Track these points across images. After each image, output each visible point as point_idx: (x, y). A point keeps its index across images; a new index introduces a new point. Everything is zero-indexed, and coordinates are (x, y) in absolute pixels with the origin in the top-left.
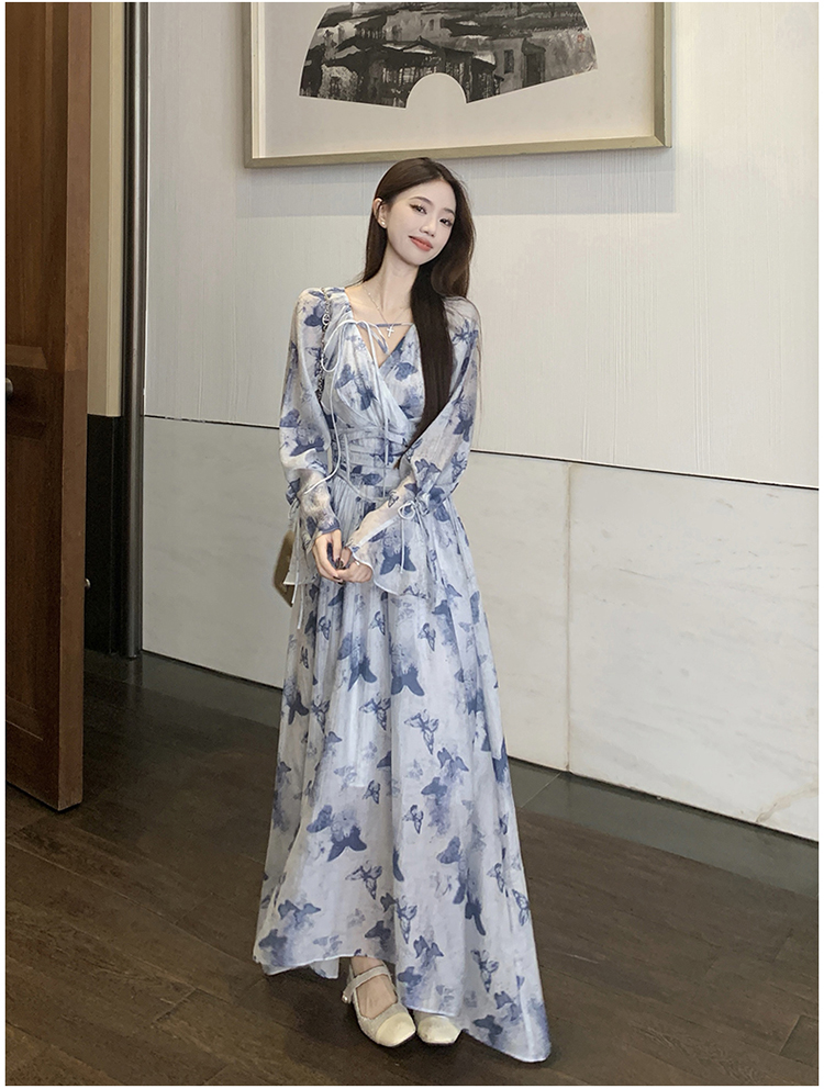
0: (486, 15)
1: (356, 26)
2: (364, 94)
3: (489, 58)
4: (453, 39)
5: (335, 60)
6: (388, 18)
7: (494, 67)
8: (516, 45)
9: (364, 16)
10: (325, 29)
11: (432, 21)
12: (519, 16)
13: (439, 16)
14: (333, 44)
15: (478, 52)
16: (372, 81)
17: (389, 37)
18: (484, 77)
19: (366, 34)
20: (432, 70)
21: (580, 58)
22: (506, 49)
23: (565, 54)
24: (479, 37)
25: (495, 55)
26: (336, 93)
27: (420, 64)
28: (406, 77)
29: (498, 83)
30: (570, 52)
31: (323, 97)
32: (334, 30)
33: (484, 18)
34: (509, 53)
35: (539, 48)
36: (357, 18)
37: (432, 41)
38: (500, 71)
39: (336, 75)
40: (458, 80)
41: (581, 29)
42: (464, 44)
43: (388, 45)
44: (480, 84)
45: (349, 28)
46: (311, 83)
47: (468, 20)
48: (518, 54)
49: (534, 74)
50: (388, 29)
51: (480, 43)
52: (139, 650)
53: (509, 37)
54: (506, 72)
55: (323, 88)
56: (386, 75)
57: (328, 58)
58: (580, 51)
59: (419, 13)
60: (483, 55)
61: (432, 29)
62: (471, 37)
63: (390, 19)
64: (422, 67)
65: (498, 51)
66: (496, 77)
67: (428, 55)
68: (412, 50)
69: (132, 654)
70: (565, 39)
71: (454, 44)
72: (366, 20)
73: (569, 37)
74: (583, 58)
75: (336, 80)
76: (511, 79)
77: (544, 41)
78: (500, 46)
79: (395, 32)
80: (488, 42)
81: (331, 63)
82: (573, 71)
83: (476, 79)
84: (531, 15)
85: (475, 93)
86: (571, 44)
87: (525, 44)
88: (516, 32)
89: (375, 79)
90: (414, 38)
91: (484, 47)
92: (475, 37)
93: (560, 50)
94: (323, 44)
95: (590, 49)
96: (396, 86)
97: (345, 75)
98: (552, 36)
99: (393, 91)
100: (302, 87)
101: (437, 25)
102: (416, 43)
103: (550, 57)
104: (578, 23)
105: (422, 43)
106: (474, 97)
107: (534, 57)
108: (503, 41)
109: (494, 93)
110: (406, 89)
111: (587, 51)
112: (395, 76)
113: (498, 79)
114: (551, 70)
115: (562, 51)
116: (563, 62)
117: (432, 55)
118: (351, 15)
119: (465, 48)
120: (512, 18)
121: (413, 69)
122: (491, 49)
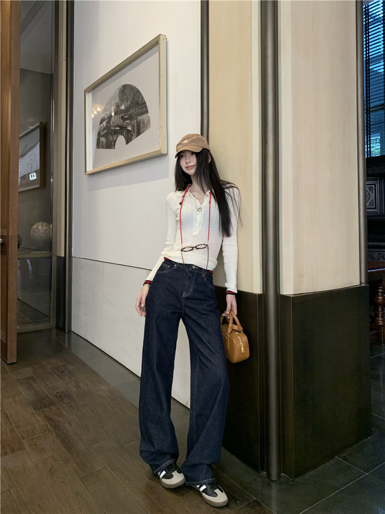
0: (129, 113)
1: (106, 123)
2: (107, 146)
3: (130, 128)
4: (123, 123)
5: (102, 135)
7: (131, 131)
8: (135, 122)
10: (100, 125)
12: (136, 112)
13: (121, 115)
14: (102, 130)
15: (128, 126)
16: (109, 141)
17: (112, 125)
19: (108, 125)
20: (120, 135)
21: (147, 125)
26: (102, 147)
28: (115, 138)
31: (100, 148)
32: (102, 125)
34: (134, 125)
35: (139, 122)
37: (120, 125)
38: (132, 133)
39: (102, 140)
40: (124, 137)
41: (147, 114)
42: (125, 124)
43: (112, 128)
44: (128, 138)
45: (104, 123)
46: (98, 144)
47: (126, 116)
48: (135, 126)
49: (139, 132)
50: (111, 122)
51: (128, 123)
52: (70, 330)
53: (134, 120)
55: (100, 145)
56: (111, 138)
58: (147, 122)
59: (117, 116)
61: (119, 121)
63: (112, 119)
64: (118, 134)
67: (118, 130)
68: (116, 129)
70: (144, 118)
71: (123, 125)
72: (108, 120)
75: (103, 142)
76: (135, 135)
77: (140, 120)
78: (132, 124)
79: (113, 123)
80: (130, 122)
82: (146, 129)
83: (128, 136)
84: (138, 111)
86: (146, 119)
87: (137, 122)
88: (135, 118)
90: (116, 125)
92: (127, 121)
94: (100, 130)
97: (104, 140)
98: (142, 117)
99: (113, 144)
100: (96, 146)
101: (120, 119)
103: (142, 125)
104: (147, 112)
105: (118, 126)
106: (127, 143)
107: (138, 126)
108: (132, 121)
109: (131, 141)
110: (115, 141)
111: (149, 121)
112: (113, 139)
113: (132, 135)
114: (142, 130)
115: (144, 122)
116: (144, 126)
117: (120, 130)
118: (105, 119)
119: (125, 126)
120: (134, 113)
121: (116, 135)
122: (130, 125)
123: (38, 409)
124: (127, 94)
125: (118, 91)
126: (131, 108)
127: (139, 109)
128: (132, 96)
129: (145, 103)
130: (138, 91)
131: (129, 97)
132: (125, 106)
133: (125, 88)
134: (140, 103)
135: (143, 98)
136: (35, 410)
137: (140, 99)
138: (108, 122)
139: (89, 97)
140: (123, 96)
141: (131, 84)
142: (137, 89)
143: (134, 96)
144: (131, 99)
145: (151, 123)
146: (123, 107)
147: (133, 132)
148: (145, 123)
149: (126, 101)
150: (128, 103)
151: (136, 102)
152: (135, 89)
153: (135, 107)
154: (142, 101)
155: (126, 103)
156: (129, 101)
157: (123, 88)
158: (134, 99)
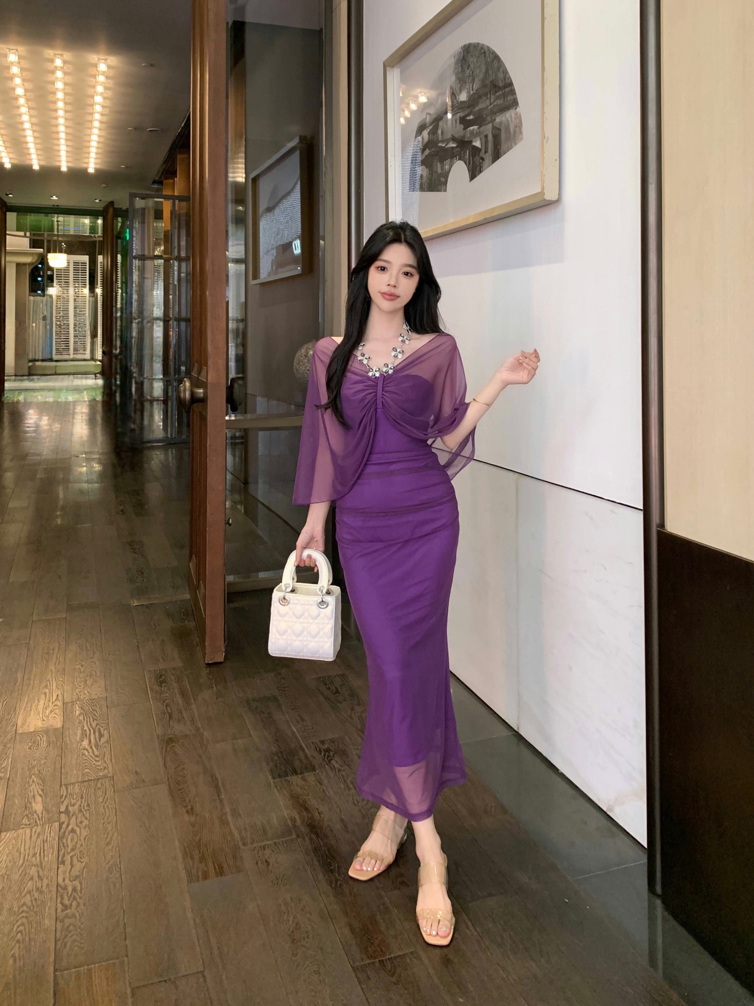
0: (477, 108)
1: (428, 133)
2: (431, 185)
3: (477, 143)
4: (464, 132)
5: (421, 160)
7: (481, 149)
8: (489, 130)
9: (431, 124)
10: (417, 139)
11: (456, 120)
12: (491, 105)
13: (459, 115)
14: (420, 149)
15: (474, 140)
16: (434, 174)
17: (440, 138)
18: (477, 159)
19: (432, 138)
20: (457, 159)
21: (516, 133)
22: (485, 134)
23: (510, 132)
25: (481, 140)
26: (421, 187)
27: (452, 156)
28: (447, 167)
29: (482, 162)
31: (416, 191)
32: (420, 138)
33: (476, 111)
34: (486, 136)
35: (499, 129)
36: (429, 126)
37: (456, 136)
38: (482, 154)
39: (421, 171)
40: (466, 164)
41: (516, 109)
42: (468, 135)
43: (439, 144)
44: (475, 166)
45: (425, 134)
46: (412, 181)
47: (470, 115)
48: (490, 137)
49: (497, 150)
50: (440, 132)
51: (475, 132)
53: (486, 124)
55: (417, 184)
56: (439, 168)
58: (516, 127)
60: (476, 141)
61: (456, 127)
62: (471, 128)
63: (440, 124)
64: (453, 158)
65: (482, 136)
66: (481, 158)
67: (454, 148)
68: (449, 146)
70: (509, 119)
71: (464, 136)
72: (432, 127)
73: (511, 116)
76: (488, 157)
77: (501, 123)
78: (482, 132)
79: (442, 133)
80: (478, 130)
82: (513, 145)
83: (473, 162)
84: (495, 103)
85: (473, 174)
86: (512, 122)
87: (494, 127)
88: (489, 119)
89: (435, 171)
90: (449, 136)
91: (477, 135)
92: (473, 128)
94: (416, 151)
95: (520, 123)
96: (443, 176)
97: (425, 172)
98: (503, 118)
99: (442, 180)
100: (409, 184)
101: (458, 121)
102: (450, 140)
103: (503, 135)
104: (515, 103)
105: (453, 139)
106: (473, 176)
107: (497, 138)
108: (483, 128)
109: (480, 172)
110: (446, 175)
111: (519, 126)
112: (442, 168)
113: (483, 159)
114: (504, 147)
115: (507, 128)
116: (508, 138)
117: (456, 147)
118: (426, 125)
119: (469, 138)
120: (487, 107)
121: (449, 160)
122: (479, 136)
123: (280, 776)
124: (472, 66)
125: (453, 61)
126: (480, 97)
127: (498, 98)
128: (484, 69)
129: (511, 84)
130: (496, 58)
131: (477, 71)
132: (468, 92)
133: (468, 53)
134: (501, 84)
135: (506, 72)
136: (274, 778)
137: (501, 75)
138: (433, 132)
139: (394, 76)
140: (463, 71)
141: (481, 42)
142: (494, 53)
143: (487, 70)
144: (482, 76)
145: (525, 129)
146: (463, 96)
147: (485, 153)
148: (512, 129)
149: (470, 81)
150: (474, 87)
151: (491, 82)
152: (490, 52)
153: (490, 94)
154: (505, 78)
155: (471, 86)
156: (476, 80)
157: (464, 51)
158: (487, 77)
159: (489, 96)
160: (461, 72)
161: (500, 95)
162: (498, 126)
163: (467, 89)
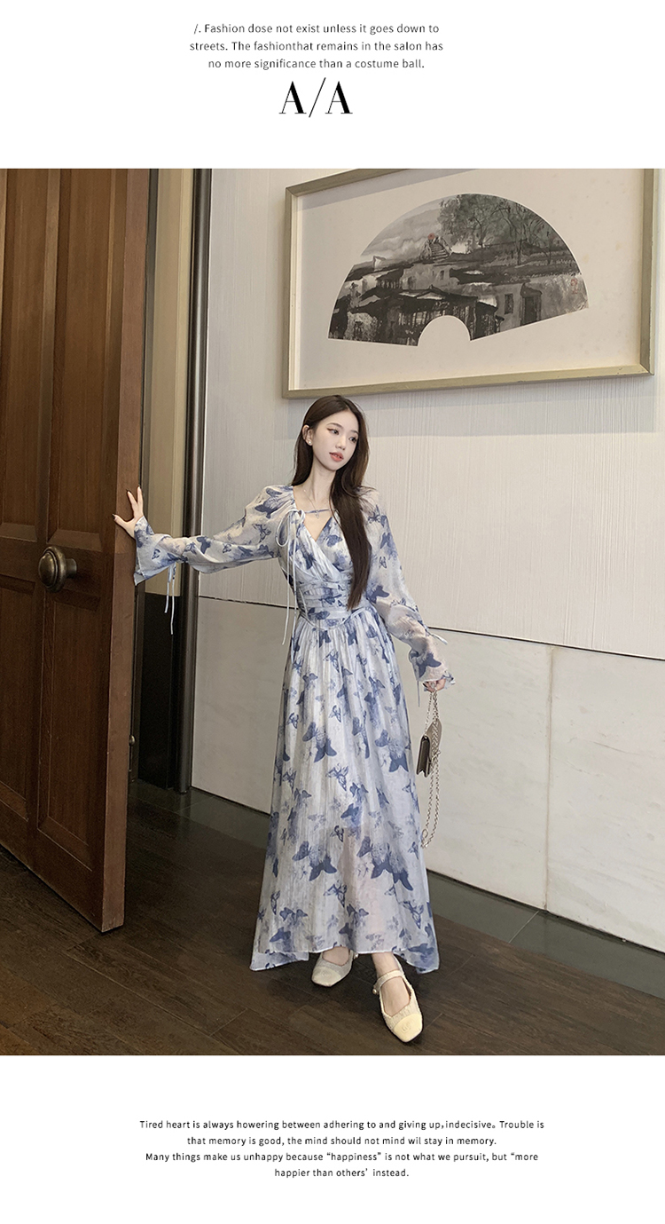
0: (490, 265)
1: (377, 279)
2: (381, 336)
3: (491, 302)
4: (460, 286)
5: (359, 307)
6: (405, 270)
7: (496, 308)
8: (516, 289)
9: (384, 270)
10: (351, 283)
11: (442, 272)
12: (519, 264)
13: (449, 267)
14: (358, 294)
15: (482, 297)
16: (390, 325)
17: (405, 287)
18: (487, 318)
19: (385, 285)
20: (441, 313)
21: (573, 299)
22: (506, 293)
23: (560, 296)
24: (483, 283)
25: (497, 298)
26: (359, 335)
27: (430, 309)
28: (419, 320)
29: (499, 322)
30: (564, 294)
31: (348, 339)
32: (359, 283)
33: (488, 267)
34: (509, 297)
35: (536, 291)
36: (380, 271)
37: (442, 289)
38: (500, 313)
39: (359, 320)
40: (463, 321)
41: (574, 274)
42: (470, 291)
43: (404, 294)
44: (482, 324)
45: (372, 280)
46: (339, 327)
47: (474, 270)
48: (517, 298)
49: (531, 313)
50: (404, 280)
51: (484, 289)
52: (189, 787)
53: (510, 283)
54: (506, 313)
55: (349, 332)
56: (401, 319)
57: (353, 307)
58: (573, 293)
59: (431, 265)
60: (486, 299)
61: (442, 279)
62: (476, 284)
63: (406, 272)
64: (433, 311)
65: (499, 295)
66: (497, 317)
67: (438, 301)
68: (425, 297)
69: (183, 790)
70: (560, 284)
71: (461, 290)
72: (386, 273)
73: (563, 282)
74: (577, 298)
75: (359, 324)
76: (510, 318)
77: (541, 285)
78: (501, 291)
79: (410, 282)
80: (491, 288)
81: (355, 311)
82: (566, 310)
83: (479, 319)
84: (530, 264)
85: (478, 332)
86: (565, 287)
87: (524, 288)
88: (516, 278)
89: (392, 323)
90: (427, 286)
91: (487, 293)
92: (480, 284)
93: (555, 292)
94: (349, 295)
95: (582, 290)
96: (410, 328)
97: (366, 320)
98: (547, 281)
99: (407, 332)
100: (330, 330)
101: (447, 275)
102: (428, 291)
103: (545, 299)
104: (574, 269)
105: (433, 290)
106: (477, 335)
107: (531, 299)
108: (503, 286)
109: (495, 332)
110: (418, 330)
111: (581, 293)
112: (409, 320)
113: (500, 319)
114: (548, 310)
116: (556, 303)
117: (442, 301)
118: (373, 269)
119: (471, 294)
120: (513, 266)
121: (425, 313)
122: (494, 294)
124: (480, 219)
125: (437, 207)
126: (498, 254)
127: (537, 259)
128: (506, 226)
129: (565, 248)
130: (531, 217)
131: (492, 226)
132: (472, 245)
133: (472, 204)
134: (542, 246)
135: (552, 234)
137: (543, 237)
138: (390, 279)
140: (460, 221)
142: (528, 211)
143: (513, 227)
144: (502, 232)
146: (460, 248)
149: (475, 234)
150: (484, 241)
151: (521, 240)
152: (520, 209)
153: (519, 253)
154: (551, 241)
155: (477, 239)
156: (488, 236)
157: (462, 202)
158: (513, 234)
159: (516, 255)
160: (455, 222)
161: (541, 257)
162: (534, 288)
163: (469, 242)
